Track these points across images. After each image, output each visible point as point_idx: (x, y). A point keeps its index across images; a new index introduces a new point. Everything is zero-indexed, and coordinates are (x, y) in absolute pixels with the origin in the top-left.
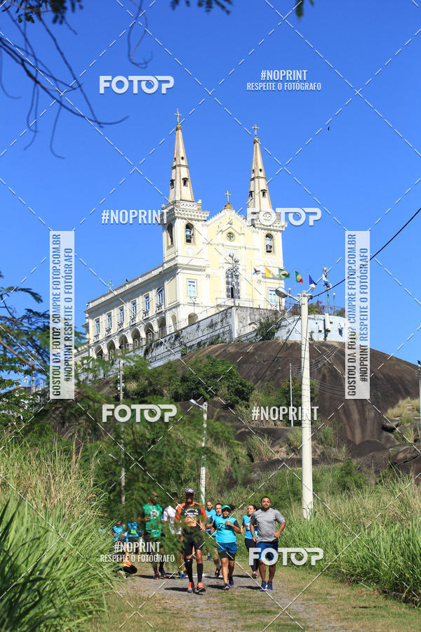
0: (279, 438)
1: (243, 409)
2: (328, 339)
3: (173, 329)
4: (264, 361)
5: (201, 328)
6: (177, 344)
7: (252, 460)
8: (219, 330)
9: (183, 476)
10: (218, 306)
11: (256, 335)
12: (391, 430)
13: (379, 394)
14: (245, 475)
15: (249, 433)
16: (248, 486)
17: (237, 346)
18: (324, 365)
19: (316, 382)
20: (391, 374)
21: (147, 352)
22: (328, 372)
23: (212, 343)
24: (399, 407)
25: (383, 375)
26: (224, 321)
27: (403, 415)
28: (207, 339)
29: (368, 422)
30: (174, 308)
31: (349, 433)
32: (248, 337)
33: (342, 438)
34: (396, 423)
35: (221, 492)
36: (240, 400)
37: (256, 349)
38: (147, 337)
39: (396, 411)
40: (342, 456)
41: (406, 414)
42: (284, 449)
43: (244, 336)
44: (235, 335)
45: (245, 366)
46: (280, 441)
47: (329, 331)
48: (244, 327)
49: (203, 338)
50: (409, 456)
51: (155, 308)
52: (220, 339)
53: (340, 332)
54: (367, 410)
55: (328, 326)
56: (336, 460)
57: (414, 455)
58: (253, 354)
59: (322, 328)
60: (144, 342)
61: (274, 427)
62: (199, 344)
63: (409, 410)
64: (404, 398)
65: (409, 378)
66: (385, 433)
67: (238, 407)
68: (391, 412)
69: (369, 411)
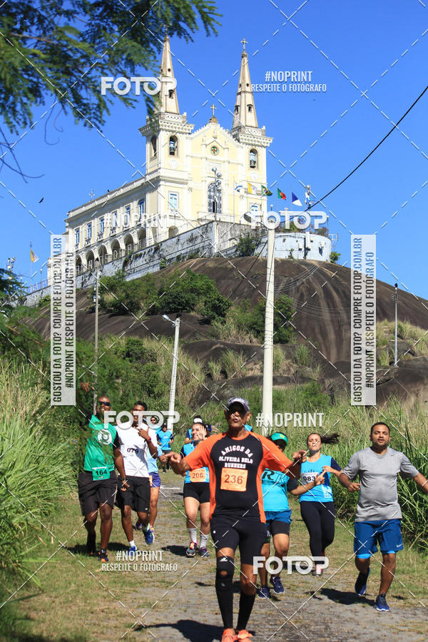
1: (219, 325)
2: (308, 257)
3: (153, 241)
5: (181, 241)
6: (156, 256)
7: (226, 377)
8: (199, 244)
9: (156, 390)
10: (199, 220)
11: (236, 251)
14: (218, 391)
15: (224, 349)
17: (216, 261)
18: (303, 283)
19: (292, 300)
21: (125, 264)
22: (306, 291)
23: (191, 258)
26: (204, 235)
27: (379, 337)
28: (186, 253)
29: (344, 342)
32: (228, 252)
33: (317, 358)
36: (216, 316)
38: (127, 248)
40: (316, 376)
41: (382, 336)
42: (257, 366)
43: (223, 251)
44: (215, 251)
45: (223, 282)
46: (255, 358)
47: (309, 250)
48: (224, 242)
49: (183, 252)
50: (382, 378)
52: (199, 253)
53: (321, 251)
54: (343, 331)
55: (309, 245)
56: (310, 380)
57: (387, 378)
58: (232, 270)
59: (302, 246)
60: (123, 254)
61: (250, 344)
62: (178, 258)
63: (386, 332)
64: (381, 320)
65: (387, 299)
67: (215, 323)
69: (346, 332)
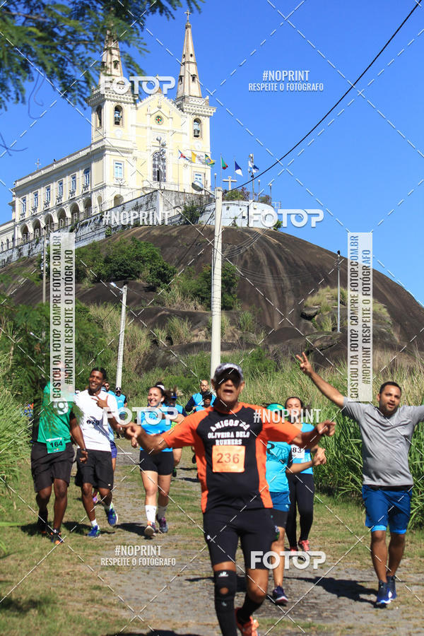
0: (198, 322)
1: (164, 292)
3: (99, 209)
4: (187, 245)
6: (102, 224)
7: (172, 343)
10: (144, 188)
11: (181, 219)
12: (310, 318)
13: (299, 281)
14: (164, 357)
15: (169, 316)
16: (167, 368)
17: (161, 229)
18: (247, 250)
20: (311, 262)
22: (250, 258)
23: (136, 226)
24: (318, 295)
25: (304, 262)
26: (149, 204)
27: (322, 303)
29: (288, 308)
30: (100, 189)
31: (268, 319)
32: (173, 221)
33: (261, 324)
34: (315, 311)
35: (139, 374)
36: (161, 283)
37: (180, 233)
38: (72, 217)
39: (315, 299)
40: (260, 342)
41: (325, 303)
42: (203, 332)
45: (168, 249)
46: (200, 324)
50: (325, 344)
51: (81, 189)
54: (287, 297)
56: (254, 346)
57: (330, 343)
58: (176, 238)
59: (245, 214)
60: (69, 222)
61: (195, 311)
62: (123, 226)
63: (328, 299)
64: (324, 286)
65: (329, 267)
66: (304, 321)
67: (160, 290)
68: (311, 301)
69: (289, 297)
